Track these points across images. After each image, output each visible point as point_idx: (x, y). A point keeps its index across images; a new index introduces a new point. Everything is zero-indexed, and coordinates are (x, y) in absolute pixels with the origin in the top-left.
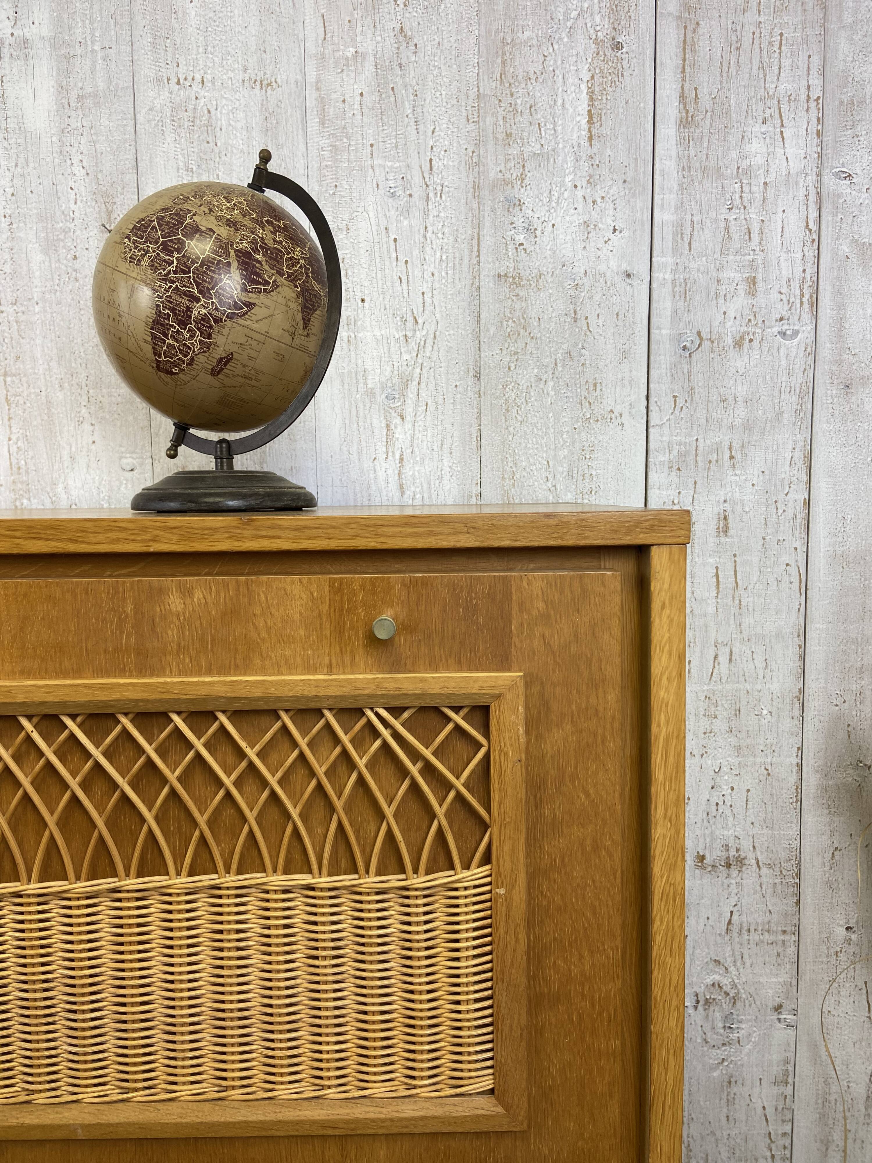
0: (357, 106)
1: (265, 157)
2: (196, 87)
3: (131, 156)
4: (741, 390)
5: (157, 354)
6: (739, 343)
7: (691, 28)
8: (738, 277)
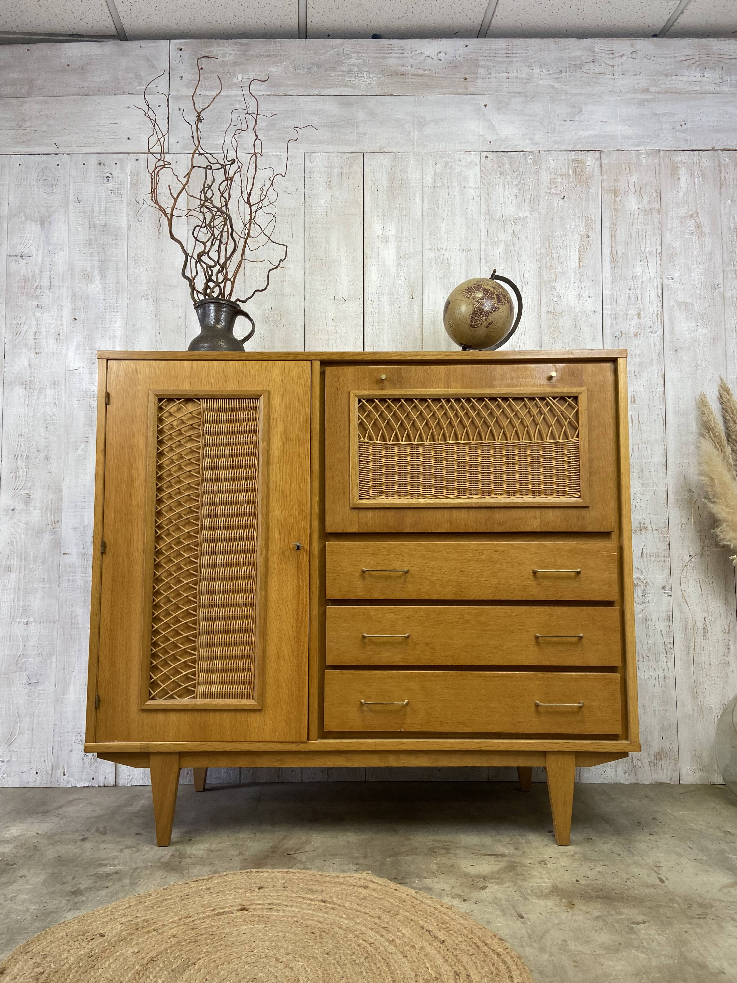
0: (498, 257)
1: (495, 271)
2: (444, 251)
3: (421, 274)
4: (637, 352)
5: (472, 322)
6: (636, 335)
7: (614, 230)
8: (634, 312)
